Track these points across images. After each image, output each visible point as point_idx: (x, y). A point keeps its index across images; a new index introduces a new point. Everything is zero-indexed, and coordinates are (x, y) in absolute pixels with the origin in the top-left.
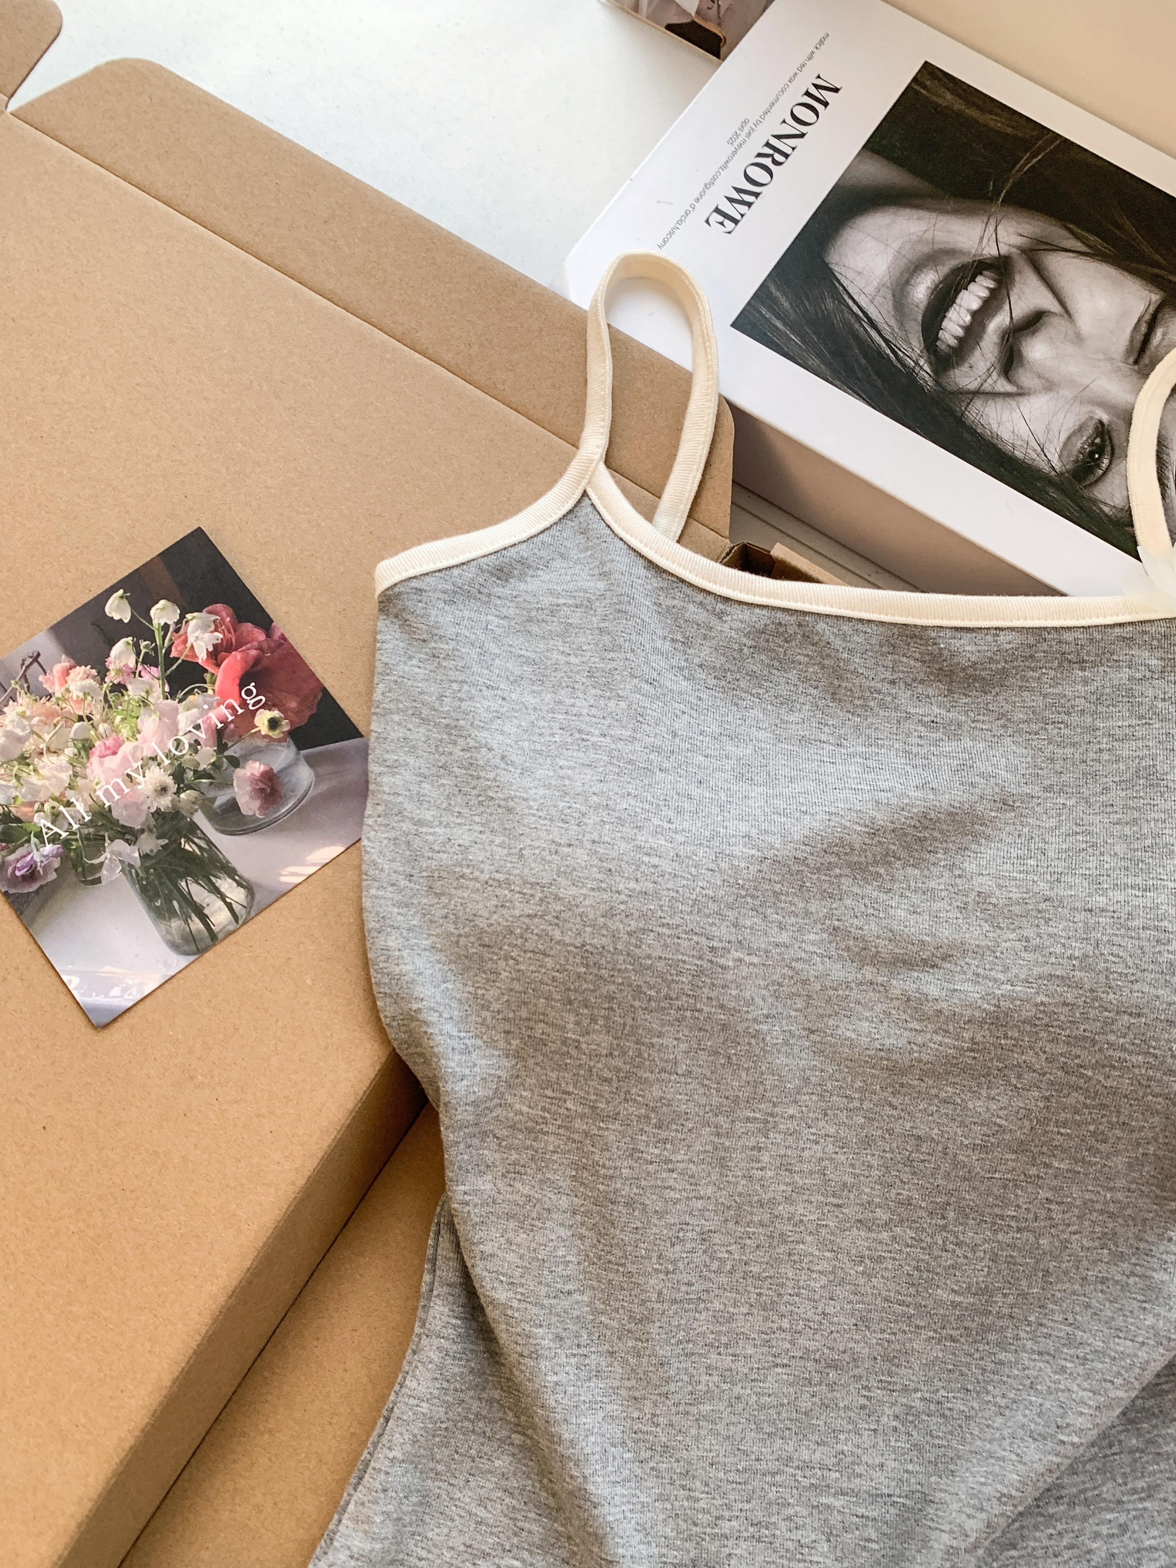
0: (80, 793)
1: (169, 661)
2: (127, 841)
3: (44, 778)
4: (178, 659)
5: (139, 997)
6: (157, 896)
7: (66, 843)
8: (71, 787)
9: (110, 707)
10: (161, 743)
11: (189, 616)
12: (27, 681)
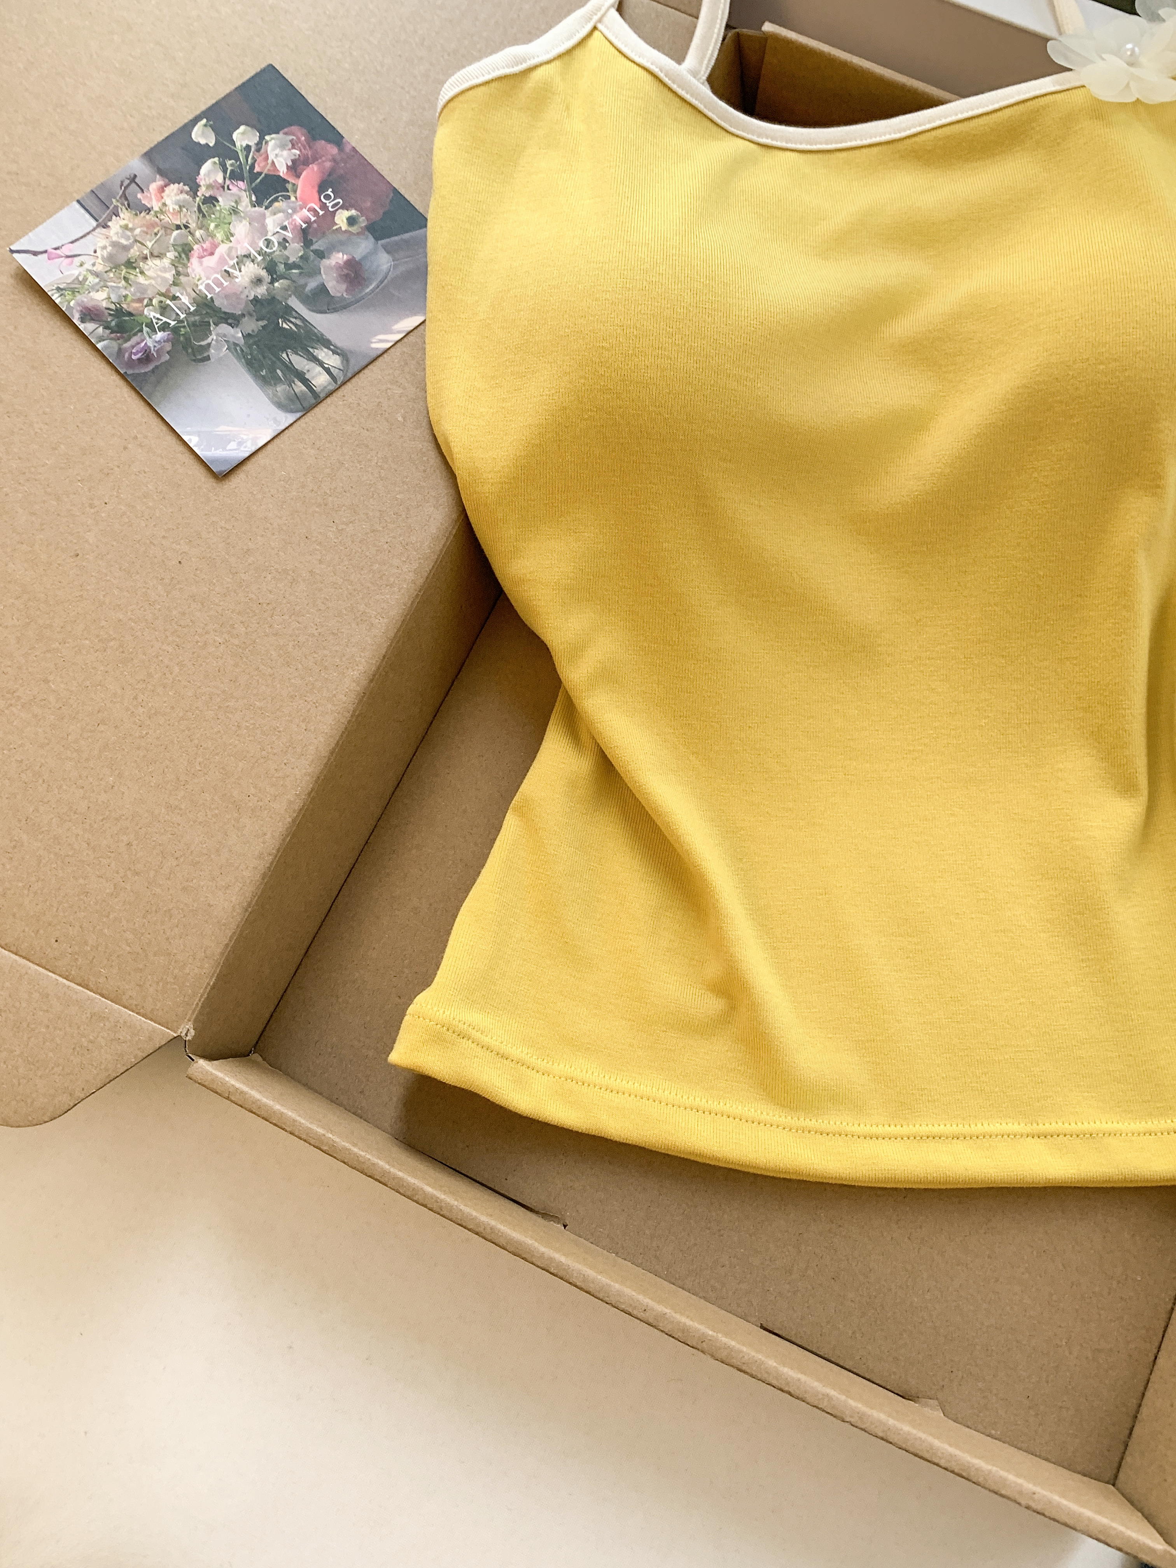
0: (184, 288)
1: (253, 176)
2: (230, 325)
3: (150, 278)
4: (262, 173)
5: (254, 449)
6: (261, 367)
7: (175, 330)
8: (175, 284)
9: (204, 216)
10: (253, 244)
11: (267, 138)
12: (126, 199)
